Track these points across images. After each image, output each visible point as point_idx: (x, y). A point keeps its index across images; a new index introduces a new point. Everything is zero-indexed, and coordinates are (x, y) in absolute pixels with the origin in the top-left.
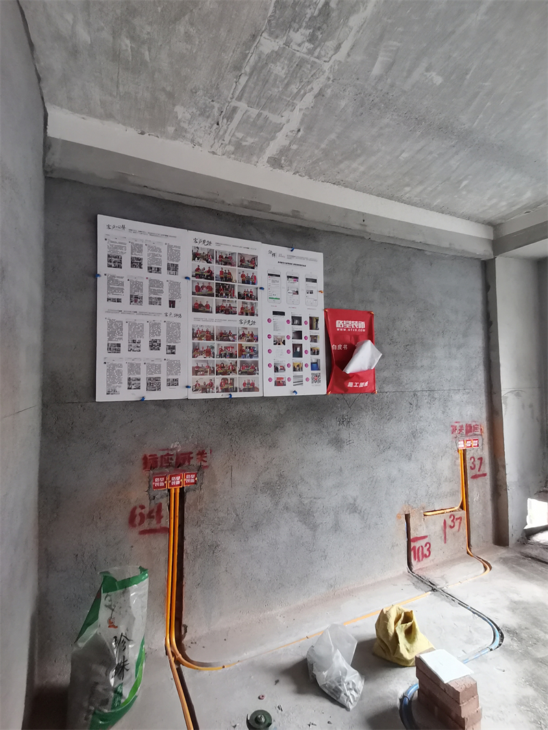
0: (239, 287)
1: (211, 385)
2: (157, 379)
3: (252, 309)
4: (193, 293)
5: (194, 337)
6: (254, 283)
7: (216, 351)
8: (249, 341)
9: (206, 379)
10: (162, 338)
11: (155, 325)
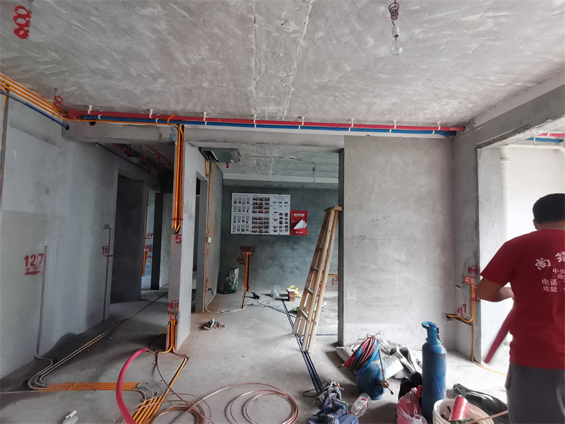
0: (265, 206)
1: (256, 231)
3: (268, 212)
4: (253, 209)
5: (253, 219)
6: (269, 205)
7: (258, 223)
8: (267, 220)
9: (255, 229)
10: (245, 220)
11: (244, 217)
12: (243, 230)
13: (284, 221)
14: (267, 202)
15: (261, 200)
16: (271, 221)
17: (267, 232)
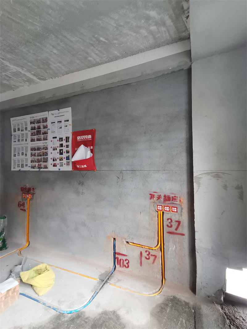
0: (43, 130)
1: (35, 166)
2: (23, 164)
3: (46, 138)
4: (31, 136)
5: (31, 150)
6: (47, 128)
7: (36, 154)
8: (45, 150)
9: (34, 164)
10: (24, 152)
11: (23, 148)
12: (22, 166)
13: (65, 149)
14: (45, 124)
15: (39, 122)
16: (50, 150)
17: (46, 167)
